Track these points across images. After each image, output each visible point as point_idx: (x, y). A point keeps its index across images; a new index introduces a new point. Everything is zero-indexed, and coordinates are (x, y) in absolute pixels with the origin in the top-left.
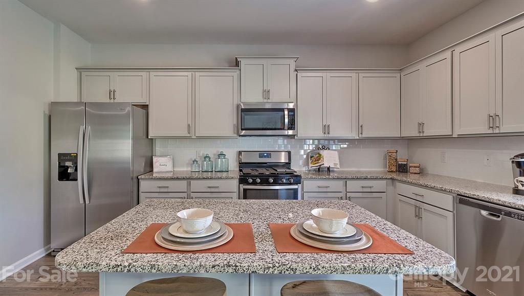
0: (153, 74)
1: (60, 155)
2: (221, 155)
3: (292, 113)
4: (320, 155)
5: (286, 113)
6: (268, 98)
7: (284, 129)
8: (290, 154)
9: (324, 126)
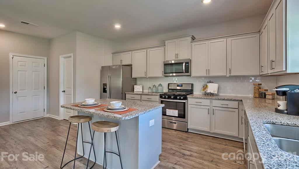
0: (133, 52)
1: (103, 84)
2: (160, 85)
3: (188, 65)
4: (207, 86)
5: (184, 64)
6: (177, 58)
7: (183, 73)
8: (192, 85)
9: (207, 70)
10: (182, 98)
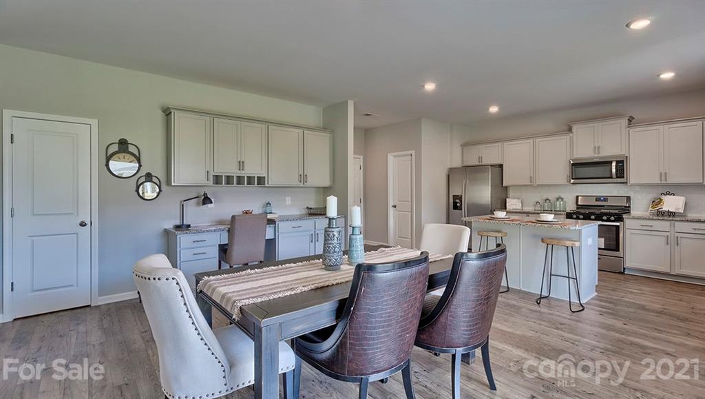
0: (506, 143)
1: (454, 196)
2: (559, 198)
3: (621, 164)
4: (661, 200)
5: (614, 164)
6: (599, 153)
7: (612, 178)
8: (628, 198)
9: (661, 173)
10: (612, 218)
